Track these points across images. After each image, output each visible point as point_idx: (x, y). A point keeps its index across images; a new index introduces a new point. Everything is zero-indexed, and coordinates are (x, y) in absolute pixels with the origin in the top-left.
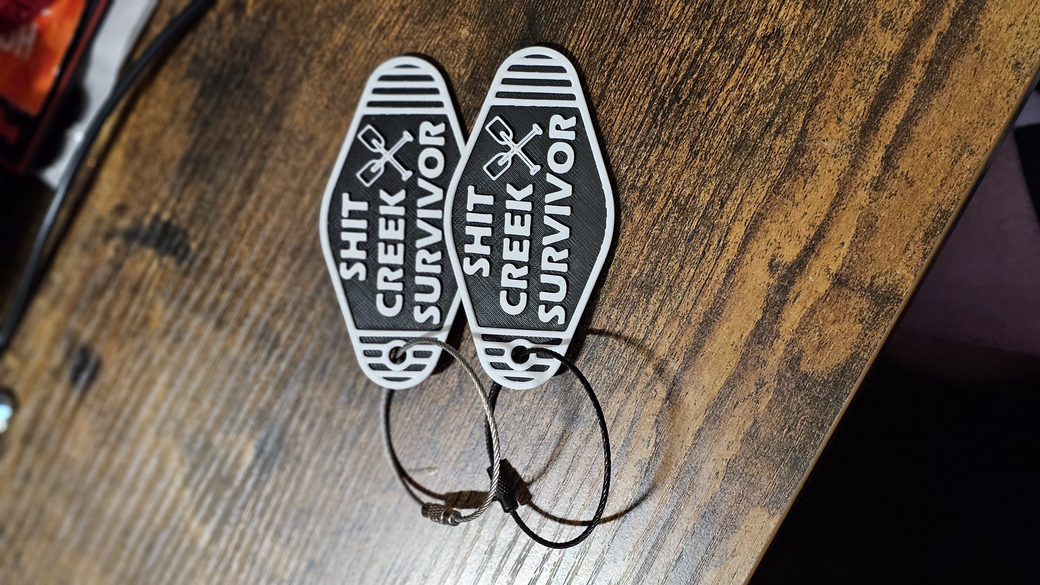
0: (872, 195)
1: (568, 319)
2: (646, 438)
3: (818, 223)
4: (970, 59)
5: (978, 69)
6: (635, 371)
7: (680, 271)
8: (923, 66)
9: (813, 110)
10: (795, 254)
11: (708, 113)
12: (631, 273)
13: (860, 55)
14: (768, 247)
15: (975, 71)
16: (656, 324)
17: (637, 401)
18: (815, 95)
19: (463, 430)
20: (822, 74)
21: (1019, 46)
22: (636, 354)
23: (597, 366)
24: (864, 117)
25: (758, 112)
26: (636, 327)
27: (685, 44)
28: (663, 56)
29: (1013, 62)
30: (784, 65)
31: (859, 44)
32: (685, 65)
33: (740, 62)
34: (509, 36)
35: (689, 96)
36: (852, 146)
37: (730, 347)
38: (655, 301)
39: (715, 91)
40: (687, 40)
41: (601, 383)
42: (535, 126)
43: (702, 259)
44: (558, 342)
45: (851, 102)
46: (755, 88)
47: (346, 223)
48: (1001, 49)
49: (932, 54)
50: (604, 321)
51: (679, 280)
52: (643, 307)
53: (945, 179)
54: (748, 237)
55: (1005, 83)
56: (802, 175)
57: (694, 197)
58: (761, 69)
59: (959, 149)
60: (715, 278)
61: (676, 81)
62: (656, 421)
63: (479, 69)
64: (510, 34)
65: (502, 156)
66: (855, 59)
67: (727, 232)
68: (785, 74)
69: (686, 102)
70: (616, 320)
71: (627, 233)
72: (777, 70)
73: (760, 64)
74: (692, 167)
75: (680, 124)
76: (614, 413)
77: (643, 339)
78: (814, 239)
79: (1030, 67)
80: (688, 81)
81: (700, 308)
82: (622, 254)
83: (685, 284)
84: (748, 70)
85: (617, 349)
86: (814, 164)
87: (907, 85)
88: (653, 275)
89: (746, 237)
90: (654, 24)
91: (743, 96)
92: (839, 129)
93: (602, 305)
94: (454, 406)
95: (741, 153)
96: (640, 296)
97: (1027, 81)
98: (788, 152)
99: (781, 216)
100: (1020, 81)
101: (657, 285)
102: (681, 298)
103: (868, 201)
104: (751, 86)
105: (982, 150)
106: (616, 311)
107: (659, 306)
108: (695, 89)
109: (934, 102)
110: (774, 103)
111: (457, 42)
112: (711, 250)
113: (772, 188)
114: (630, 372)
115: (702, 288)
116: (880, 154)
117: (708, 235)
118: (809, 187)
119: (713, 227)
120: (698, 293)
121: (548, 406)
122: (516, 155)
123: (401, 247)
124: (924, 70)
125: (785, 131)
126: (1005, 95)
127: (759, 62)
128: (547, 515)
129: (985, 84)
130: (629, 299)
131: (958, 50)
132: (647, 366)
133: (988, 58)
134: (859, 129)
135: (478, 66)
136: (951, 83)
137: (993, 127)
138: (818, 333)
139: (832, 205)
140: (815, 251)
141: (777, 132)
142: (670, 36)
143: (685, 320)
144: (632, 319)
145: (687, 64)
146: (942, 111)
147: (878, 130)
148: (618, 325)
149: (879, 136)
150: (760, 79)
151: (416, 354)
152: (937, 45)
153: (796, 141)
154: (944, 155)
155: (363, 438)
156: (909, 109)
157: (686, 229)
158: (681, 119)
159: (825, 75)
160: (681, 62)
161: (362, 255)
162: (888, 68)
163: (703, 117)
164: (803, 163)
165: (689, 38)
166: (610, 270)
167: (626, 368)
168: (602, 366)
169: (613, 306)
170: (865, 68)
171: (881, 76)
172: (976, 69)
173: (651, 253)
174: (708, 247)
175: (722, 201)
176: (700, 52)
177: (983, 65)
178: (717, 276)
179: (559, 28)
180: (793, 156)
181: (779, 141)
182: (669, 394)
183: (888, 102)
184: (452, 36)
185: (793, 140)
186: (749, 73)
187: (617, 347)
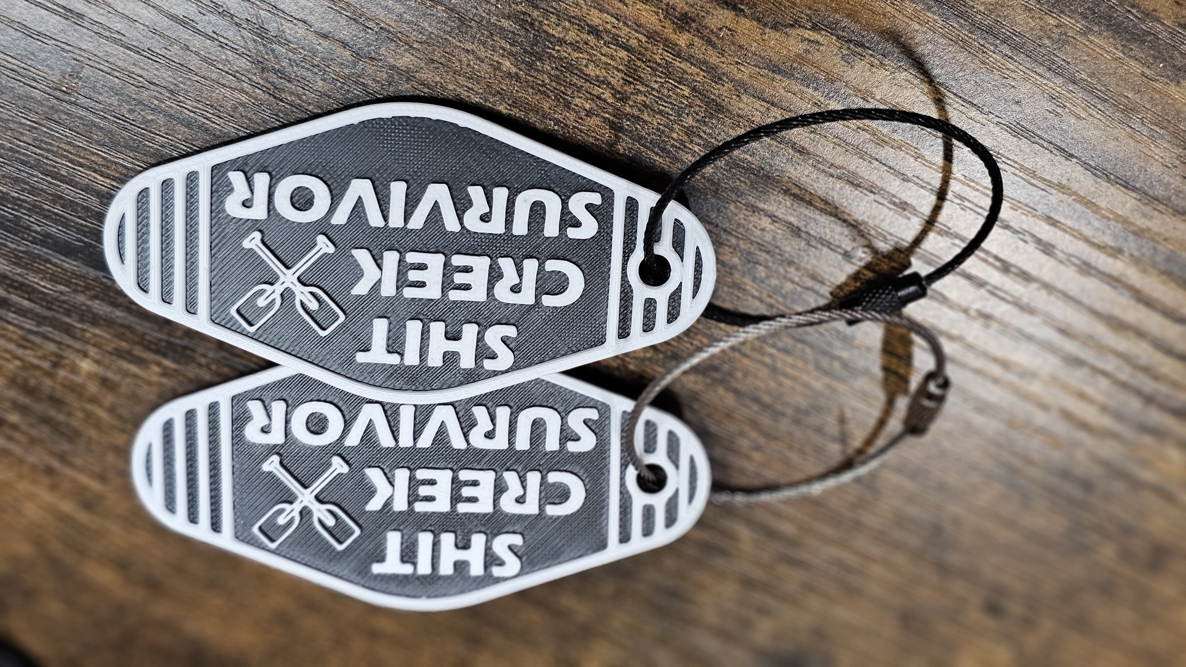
1: (591, 186)
2: (805, 46)
6: (685, 66)
12: (510, 73)
16: (601, 28)
17: (737, 63)
19: (779, 365)
22: (655, 65)
23: (675, 135)
26: (606, 64)
34: (89, 289)
38: (559, 29)
42: (247, 244)
44: (632, 205)
47: (424, 567)
50: (594, 121)
52: (570, 50)
62: (775, 27)
63: (150, 342)
64: (85, 287)
65: (302, 304)
70: (592, 100)
71: (438, 79)
76: (758, 104)
77: (628, 50)
82: (475, 89)
85: (644, 99)
88: (513, 32)
93: (566, 125)
94: (737, 379)
96: (551, 56)
101: (532, 24)
106: (577, 101)
107: (570, 22)
121: (742, 221)
122: (299, 278)
123: (465, 475)
128: (930, 223)
130: (557, 77)
132: (676, 45)
135: (146, 343)
144: (592, 71)
148: (603, 96)
151: (650, 447)
155: (787, 528)
161: (478, 541)
166: (505, 111)
167: (679, 83)
168: (675, 126)
169: (567, 105)
179: (71, 201)
184: (93, 388)
187: (640, 98)
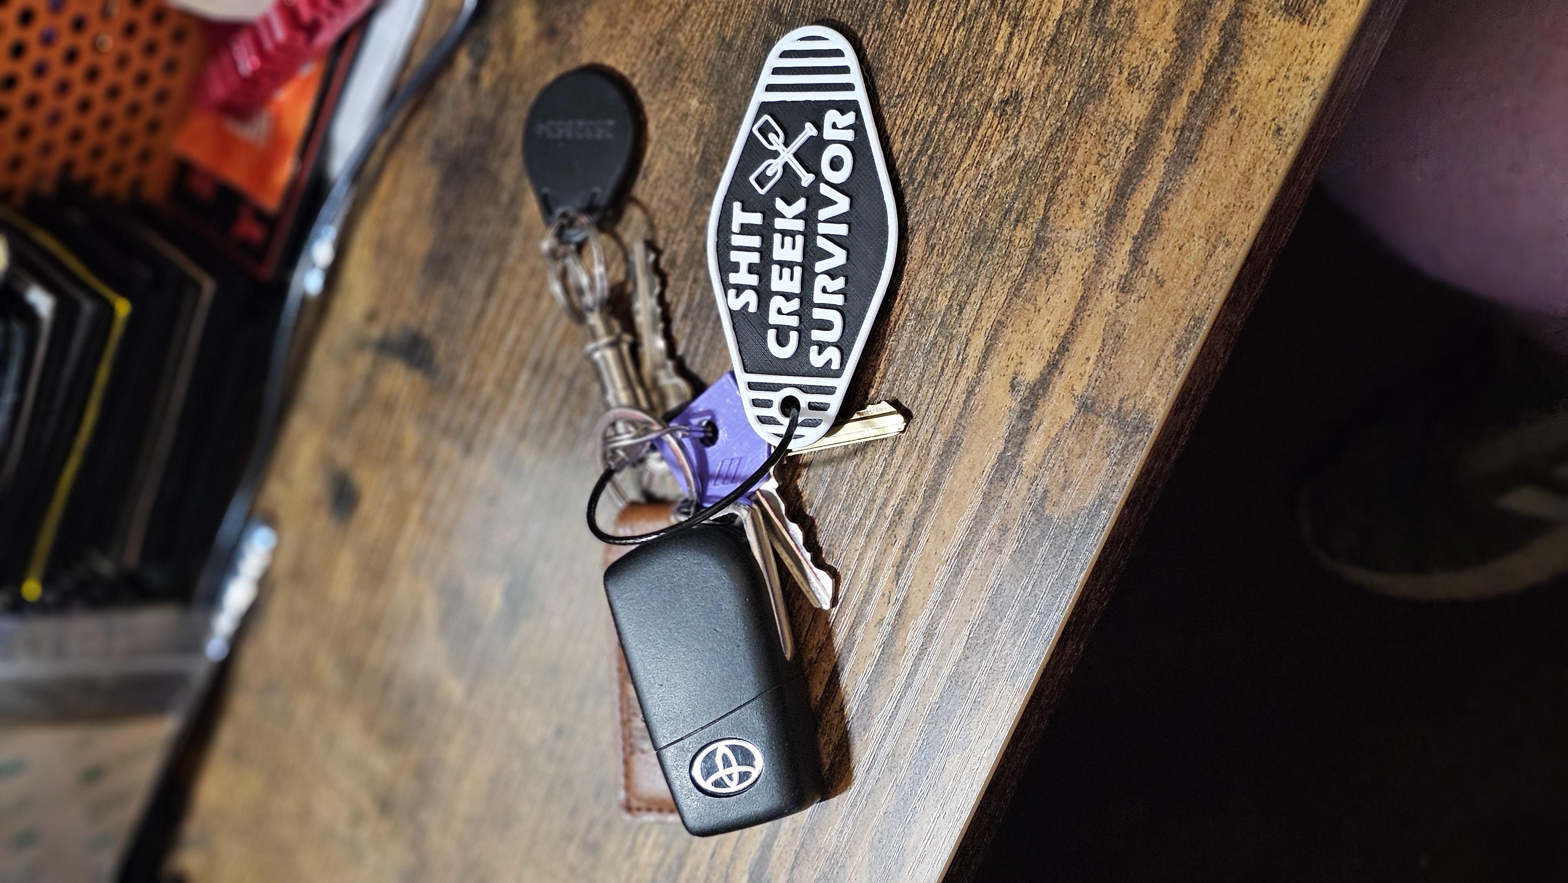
0: (1119, 299)
3: (1062, 334)
4: (1225, 124)
5: (1235, 138)
7: (918, 391)
8: (1173, 135)
9: (1054, 193)
10: (1038, 371)
11: (944, 198)
13: (1104, 123)
14: (1009, 363)
15: (1231, 140)
18: (1057, 174)
20: (1064, 147)
21: (1281, 107)
24: (1110, 200)
25: (997, 196)
27: (918, 112)
28: (896, 128)
29: (1274, 127)
30: (1022, 137)
31: (1103, 109)
32: (919, 138)
33: (977, 134)
35: (924, 176)
36: (1097, 237)
37: (971, 484)
39: (951, 170)
40: (921, 107)
41: (839, 526)
43: (940, 376)
45: (1095, 182)
46: (993, 166)
48: (1260, 111)
49: (1184, 119)
51: (917, 403)
53: (1199, 276)
54: (988, 350)
55: (1265, 154)
56: (1044, 273)
57: (932, 300)
58: (998, 143)
59: (1213, 239)
60: (954, 400)
61: (911, 158)
65: (770, 164)
66: (1099, 128)
67: (967, 344)
68: (1025, 148)
69: (921, 185)
72: (1016, 143)
73: (998, 136)
74: (928, 264)
75: (915, 211)
78: (1058, 353)
79: (1293, 134)
80: (923, 159)
81: (939, 437)
83: (924, 407)
84: (985, 144)
85: (855, 485)
86: (1056, 259)
87: (1156, 159)
89: (987, 350)
90: (886, 88)
91: (980, 176)
92: (1082, 215)
95: (980, 247)
97: (1289, 151)
98: (1029, 245)
99: (1022, 324)
100: (1281, 152)
102: (919, 424)
103: (1114, 306)
104: (988, 164)
105: (1239, 240)
108: (930, 167)
109: (1186, 179)
110: (1014, 184)
111: (686, 115)
112: (950, 366)
113: (1013, 290)
114: (868, 512)
115: (942, 412)
116: (1128, 247)
117: (946, 347)
118: (1051, 288)
119: (951, 338)
120: (938, 418)
124: (1174, 140)
125: (1025, 219)
126: (1265, 171)
127: (996, 133)
129: (1242, 157)
131: (1212, 113)
133: (1246, 122)
134: (1105, 216)
136: (1205, 156)
137: (1252, 211)
138: (1063, 469)
139: (1076, 310)
140: (1058, 368)
141: (1017, 221)
142: (903, 103)
143: (924, 451)
145: (921, 137)
146: (1195, 192)
147: (1125, 216)
149: (1126, 224)
150: (998, 155)
152: (1189, 107)
153: (1038, 231)
154: (1197, 247)
156: (1160, 189)
157: (924, 340)
158: (916, 205)
159: (1067, 148)
160: (914, 135)
162: (1136, 138)
163: (939, 203)
164: (1045, 259)
165: (923, 106)
170: (1110, 139)
171: (1128, 148)
172: (1231, 138)
173: (888, 370)
174: (947, 362)
175: (960, 306)
176: (935, 122)
177: (1239, 132)
178: (957, 398)
180: (1034, 250)
181: (1020, 233)
182: (910, 540)
183: (1135, 181)
185: (1034, 230)
186: (987, 147)
187: (855, 482)
